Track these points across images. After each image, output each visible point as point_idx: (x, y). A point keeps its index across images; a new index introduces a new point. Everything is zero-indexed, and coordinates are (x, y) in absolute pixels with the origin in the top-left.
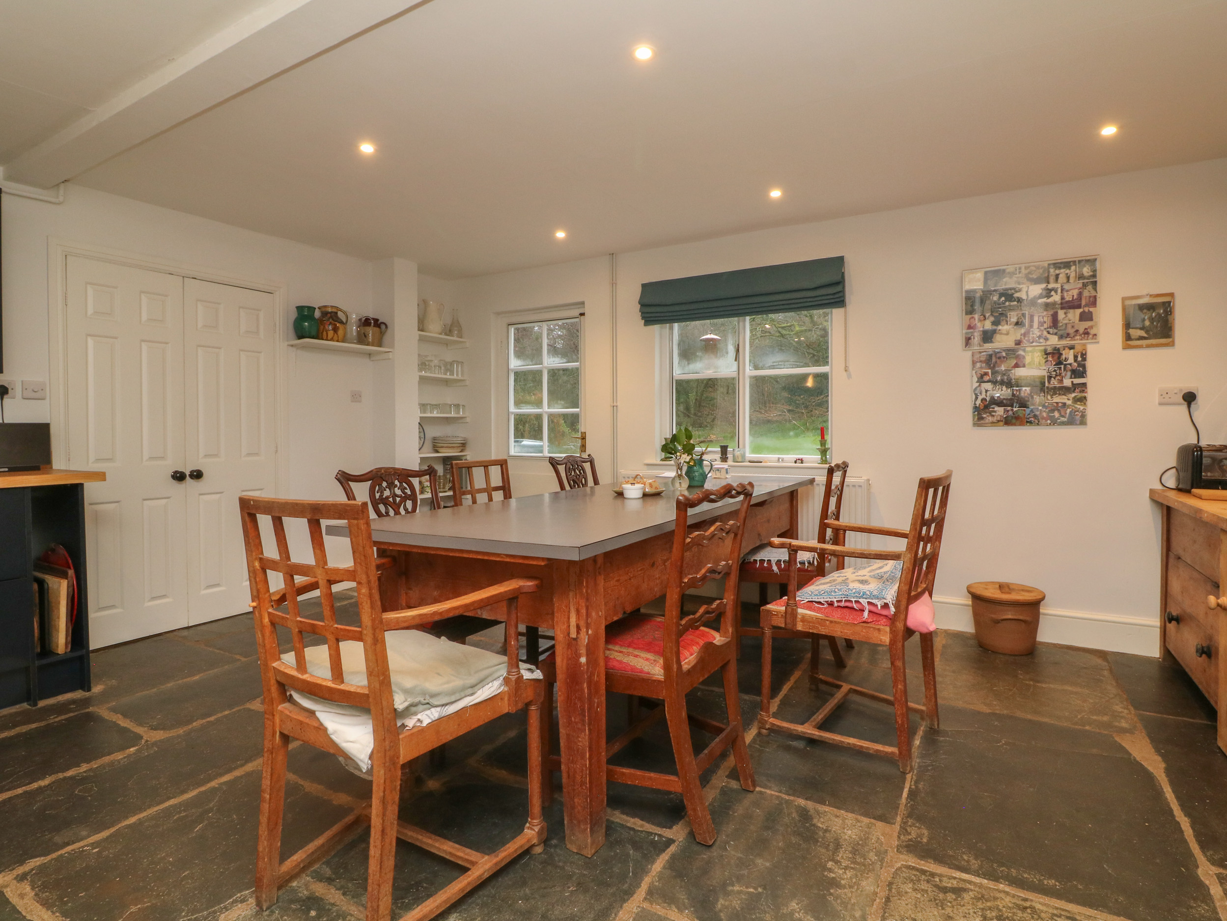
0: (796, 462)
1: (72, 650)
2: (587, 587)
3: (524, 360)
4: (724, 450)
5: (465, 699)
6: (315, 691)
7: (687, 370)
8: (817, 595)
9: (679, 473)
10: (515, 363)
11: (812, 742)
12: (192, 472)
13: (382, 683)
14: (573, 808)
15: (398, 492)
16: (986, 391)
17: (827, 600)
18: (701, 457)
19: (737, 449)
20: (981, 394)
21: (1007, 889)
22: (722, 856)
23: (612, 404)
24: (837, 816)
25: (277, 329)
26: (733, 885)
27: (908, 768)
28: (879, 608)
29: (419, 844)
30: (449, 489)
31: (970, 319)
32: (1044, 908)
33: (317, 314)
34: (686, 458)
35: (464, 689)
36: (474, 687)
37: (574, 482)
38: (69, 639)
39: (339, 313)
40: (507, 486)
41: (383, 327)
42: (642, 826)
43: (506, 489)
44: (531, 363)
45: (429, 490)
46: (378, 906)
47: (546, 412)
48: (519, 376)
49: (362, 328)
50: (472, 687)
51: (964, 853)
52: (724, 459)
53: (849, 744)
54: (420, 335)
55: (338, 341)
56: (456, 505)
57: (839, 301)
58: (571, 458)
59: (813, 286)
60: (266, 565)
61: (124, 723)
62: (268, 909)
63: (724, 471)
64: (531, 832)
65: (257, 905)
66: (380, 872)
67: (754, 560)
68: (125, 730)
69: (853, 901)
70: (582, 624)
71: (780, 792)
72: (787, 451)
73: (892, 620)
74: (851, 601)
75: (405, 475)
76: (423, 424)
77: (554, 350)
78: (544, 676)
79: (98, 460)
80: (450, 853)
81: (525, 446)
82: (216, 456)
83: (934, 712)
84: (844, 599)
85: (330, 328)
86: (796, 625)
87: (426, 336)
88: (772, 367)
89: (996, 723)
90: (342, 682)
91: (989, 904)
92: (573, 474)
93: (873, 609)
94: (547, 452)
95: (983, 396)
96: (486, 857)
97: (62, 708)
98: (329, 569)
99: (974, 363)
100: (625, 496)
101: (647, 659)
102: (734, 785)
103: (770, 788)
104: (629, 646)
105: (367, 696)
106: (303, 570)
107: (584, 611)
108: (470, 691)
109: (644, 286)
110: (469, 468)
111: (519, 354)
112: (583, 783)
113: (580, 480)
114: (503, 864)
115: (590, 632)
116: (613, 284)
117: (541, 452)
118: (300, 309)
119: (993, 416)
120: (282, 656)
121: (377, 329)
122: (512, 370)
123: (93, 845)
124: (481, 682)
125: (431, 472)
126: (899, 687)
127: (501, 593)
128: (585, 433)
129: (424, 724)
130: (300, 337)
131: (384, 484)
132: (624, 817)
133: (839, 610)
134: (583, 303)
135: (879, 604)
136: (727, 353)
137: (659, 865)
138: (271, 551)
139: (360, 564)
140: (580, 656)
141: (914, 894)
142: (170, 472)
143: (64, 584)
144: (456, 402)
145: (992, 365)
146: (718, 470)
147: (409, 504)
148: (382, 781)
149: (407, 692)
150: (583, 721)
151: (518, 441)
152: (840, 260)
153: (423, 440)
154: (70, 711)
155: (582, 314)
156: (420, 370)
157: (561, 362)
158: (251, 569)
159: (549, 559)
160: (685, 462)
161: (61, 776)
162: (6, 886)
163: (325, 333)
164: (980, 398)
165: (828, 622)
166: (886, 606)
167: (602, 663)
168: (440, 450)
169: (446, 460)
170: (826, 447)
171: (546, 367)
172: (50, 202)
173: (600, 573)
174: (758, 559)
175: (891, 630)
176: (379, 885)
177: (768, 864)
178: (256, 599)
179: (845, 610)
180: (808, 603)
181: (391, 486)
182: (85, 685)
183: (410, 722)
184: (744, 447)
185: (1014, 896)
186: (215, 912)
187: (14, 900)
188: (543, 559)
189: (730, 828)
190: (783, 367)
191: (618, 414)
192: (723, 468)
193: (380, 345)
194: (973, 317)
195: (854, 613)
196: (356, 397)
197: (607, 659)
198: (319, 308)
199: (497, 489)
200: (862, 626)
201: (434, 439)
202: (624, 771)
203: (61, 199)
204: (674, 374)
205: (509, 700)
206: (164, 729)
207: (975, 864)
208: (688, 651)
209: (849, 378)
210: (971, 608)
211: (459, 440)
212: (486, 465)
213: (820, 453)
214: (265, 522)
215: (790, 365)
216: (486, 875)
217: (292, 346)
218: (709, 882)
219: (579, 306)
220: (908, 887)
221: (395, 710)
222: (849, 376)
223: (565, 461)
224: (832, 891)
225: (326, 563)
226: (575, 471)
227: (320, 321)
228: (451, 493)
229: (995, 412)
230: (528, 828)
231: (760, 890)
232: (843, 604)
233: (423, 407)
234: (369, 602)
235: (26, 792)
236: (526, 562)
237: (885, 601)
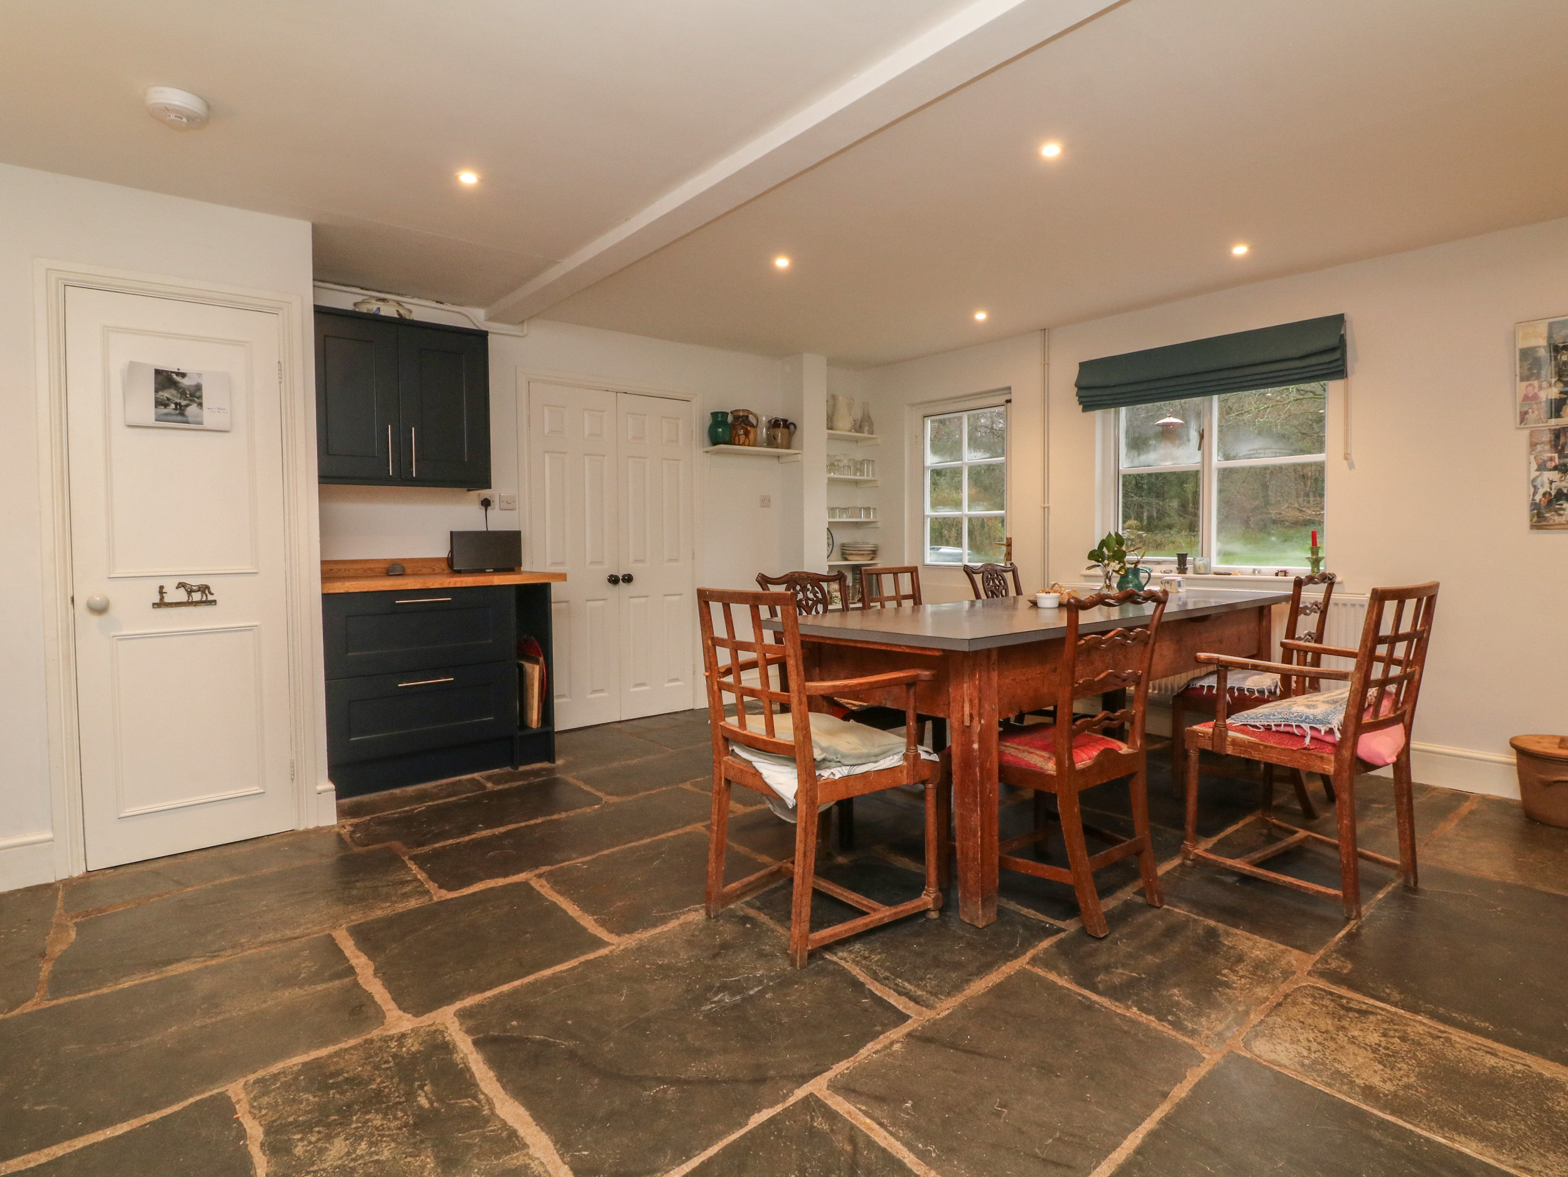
0: (1277, 574)
1: (541, 727)
2: (980, 680)
3: (942, 456)
4: (1182, 559)
5: (869, 764)
6: (752, 744)
7: (1136, 462)
8: (1253, 718)
9: (1108, 582)
10: (931, 460)
11: (1246, 879)
12: (624, 576)
13: (804, 737)
14: (966, 882)
15: (810, 595)
16: (1551, 482)
17: (1263, 723)
18: (1136, 566)
19: (1198, 559)
20: (1542, 486)
21: (1425, 1021)
22: (1111, 948)
23: (1043, 505)
24: (1248, 939)
25: (694, 437)
26: (1117, 968)
27: (1354, 914)
28: (1323, 733)
29: (830, 893)
30: (859, 601)
31: (1527, 387)
32: (1459, 1040)
33: (730, 419)
34: (1115, 565)
35: (868, 756)
36: (877, 757)
37: (993, 593)
38: (540, 716)
39: (751, 417)
40: (917, 595)
41: (792, 427)
42: (1035, 915)
43: (916, 597)
44: (949, 460)
45: (838, 600)
46: (801, 912)
47: (966, 515)
48: (937, 473)
49: (771, 430)
50: (876, 756)
51: (1388, 987)
52: (1182, 569)
53: (1284, 882)
54: (829, 434)
55: (749, 445)
56: (863, 608)
57: (1338, 371)
58: (989, 567)
59: (1299, 355)
60: (717, 642)
61: (587, 788)
62: (714, 918)
63: (1175, 584)
64: (928, 898)
65: (707, 914)
66: (803, 885)
67: (1201, 686)
68: (588, 793)
69: (1239, 999)
70: (975, 713)
71: (1190, 912)
72: (1267, 561)
73: (1337, 747)
74: (1292, 726)
75: (816, 580)
76: (831, 528)
77: (975, 444)
78: (940, 760)
79: (553, 564)
80: (857, 901)
81: (942, 554)
82: (642, 561)
83: (1411, 867)
84: (1283, 723)
85: (742, 432)
86: (1225, 748)
87: (836, 434)
88: (1249, 457)
89: (1500, 891)
90: (774, 736)
91: (1396, 1027)
92: (991, 584)
93: (1316, 734)
94: (967, 561)
95: (1546, 488)
96: (887, 907)
97: (536, 773)
98: (765, 645)
99: (1533, 445)
100: (1039, 606)
101: (1042, 756)
102: (1140, 900)
103: (1180, 908)
104: (1026, 745)
105: (793, 747)
106: (746, 646)
107: (976, 701)
108: (874, 759)
109: (1082, 365)
110: (878, 574)
111: (935, 450)
112: (975, 859)
113: (1000, 590)
114: (901, 916)
115: (983, 722)
116: (1046, 365)
117: (961, 561)
118: (714, 415)
119: (1561, 515)
120: (726, 719)
121: (786, 430)
122: (928, 468)
123: (584, 863)
124: (884, 754)
125: (840, 578)
126: (1345, 822)
127: (900, 677)
128: (1011, 538)
129: (837, 777)
130: (715, 443)
131: (798, 588)
132: (1019, 907)
133: (1277, 735)
134: (1008, 389)
135: (1323, 729)
136: (1189, 440)
137: (1046, 944)
138: (720, 631)
139: (789, 641)
140: (973, 742)
141: (1312, 1006)
142: (607, 577)
143: (537, 668)
144: (866, 505)
145: (1559, 448)
146: (1168, 583)
147: (820, 607)
148: (805, 814)
149: (823, 750)
150: (976, 802)
151: (934, 548)
152: (1339, 319)
153: (831, 546)
154: (543, 776)
155: (1009, 401)
156: (829, 471)
157: (984, 457)
158: (706, 645)
159: (943, 650)
160: (1114, 571)
161: (549, 818)
162: (531, 880)
163: (737, 438)
164: (1541, 491)
165: (1262, 747)
166: (1331, 731)
167: (995, 754)
168: (850, 557)
169: (856, 568)
170: (1320, 555)
171: (966, 464)
172: (517, 336)
173: (994, 670)
174: (1206, 685)
175: (1336, 758)
176: (801, 896)
177: (1157, 961)
178: (709, 670)
179: (1284, 736)
180: (1242, 727)
181: (804, 589)
182: (551, 759)
183: (826, 774)
184: (1209, 556)
185: (1431, 1027)
186: (676, 914)
187: (538, 888)
188: (938, 650)
189: (1126, 930)
190: (1263, 456)
191: (1050, 516)
192: (1174, 580)
193: (789, 447)
194: (1530, 385)
195: (1296, 738)
196: (765, 502)
197: (1001, 754)
198: (732, 413)
199: (906, 597)
200: (1302, 753)
201: (843, 545)
202: (1018, 860)
203: (525, 332)
204: (1120, 468)
205: (908, 774)
206: (617, 795)
207: (1396, 996)
208: (1086, 754)
209: (1350, 469)
210: (1516, 768)
211: (870, 547)
212: (895, 572)
213: (1310, 564)
214: (716, 608)
215: (1272, 453)
216: (886, 920)
217: (707, 452)
218: (1093, 963)
219: (1005, 392)
220: (1308, 1001)
221: (815, 759)
222: (1351, 466)
223: (982, 569)
224: (1220, 989)
225: (762, 640)
226: (994, 582)
227: (733, 427)
228: (860, 605)
229: (1564, 510)
230: (925, 894)
231: (1143, 976)
232: (1282, 729)
233: (832, 510)
234: (795, 671)
235: (526, 826)
236: (923, 652)
237: (1330, 726)
